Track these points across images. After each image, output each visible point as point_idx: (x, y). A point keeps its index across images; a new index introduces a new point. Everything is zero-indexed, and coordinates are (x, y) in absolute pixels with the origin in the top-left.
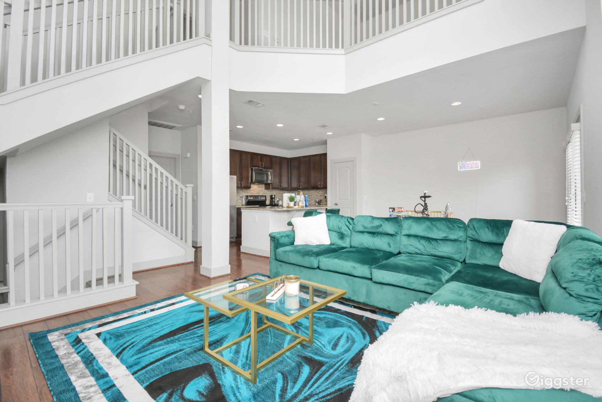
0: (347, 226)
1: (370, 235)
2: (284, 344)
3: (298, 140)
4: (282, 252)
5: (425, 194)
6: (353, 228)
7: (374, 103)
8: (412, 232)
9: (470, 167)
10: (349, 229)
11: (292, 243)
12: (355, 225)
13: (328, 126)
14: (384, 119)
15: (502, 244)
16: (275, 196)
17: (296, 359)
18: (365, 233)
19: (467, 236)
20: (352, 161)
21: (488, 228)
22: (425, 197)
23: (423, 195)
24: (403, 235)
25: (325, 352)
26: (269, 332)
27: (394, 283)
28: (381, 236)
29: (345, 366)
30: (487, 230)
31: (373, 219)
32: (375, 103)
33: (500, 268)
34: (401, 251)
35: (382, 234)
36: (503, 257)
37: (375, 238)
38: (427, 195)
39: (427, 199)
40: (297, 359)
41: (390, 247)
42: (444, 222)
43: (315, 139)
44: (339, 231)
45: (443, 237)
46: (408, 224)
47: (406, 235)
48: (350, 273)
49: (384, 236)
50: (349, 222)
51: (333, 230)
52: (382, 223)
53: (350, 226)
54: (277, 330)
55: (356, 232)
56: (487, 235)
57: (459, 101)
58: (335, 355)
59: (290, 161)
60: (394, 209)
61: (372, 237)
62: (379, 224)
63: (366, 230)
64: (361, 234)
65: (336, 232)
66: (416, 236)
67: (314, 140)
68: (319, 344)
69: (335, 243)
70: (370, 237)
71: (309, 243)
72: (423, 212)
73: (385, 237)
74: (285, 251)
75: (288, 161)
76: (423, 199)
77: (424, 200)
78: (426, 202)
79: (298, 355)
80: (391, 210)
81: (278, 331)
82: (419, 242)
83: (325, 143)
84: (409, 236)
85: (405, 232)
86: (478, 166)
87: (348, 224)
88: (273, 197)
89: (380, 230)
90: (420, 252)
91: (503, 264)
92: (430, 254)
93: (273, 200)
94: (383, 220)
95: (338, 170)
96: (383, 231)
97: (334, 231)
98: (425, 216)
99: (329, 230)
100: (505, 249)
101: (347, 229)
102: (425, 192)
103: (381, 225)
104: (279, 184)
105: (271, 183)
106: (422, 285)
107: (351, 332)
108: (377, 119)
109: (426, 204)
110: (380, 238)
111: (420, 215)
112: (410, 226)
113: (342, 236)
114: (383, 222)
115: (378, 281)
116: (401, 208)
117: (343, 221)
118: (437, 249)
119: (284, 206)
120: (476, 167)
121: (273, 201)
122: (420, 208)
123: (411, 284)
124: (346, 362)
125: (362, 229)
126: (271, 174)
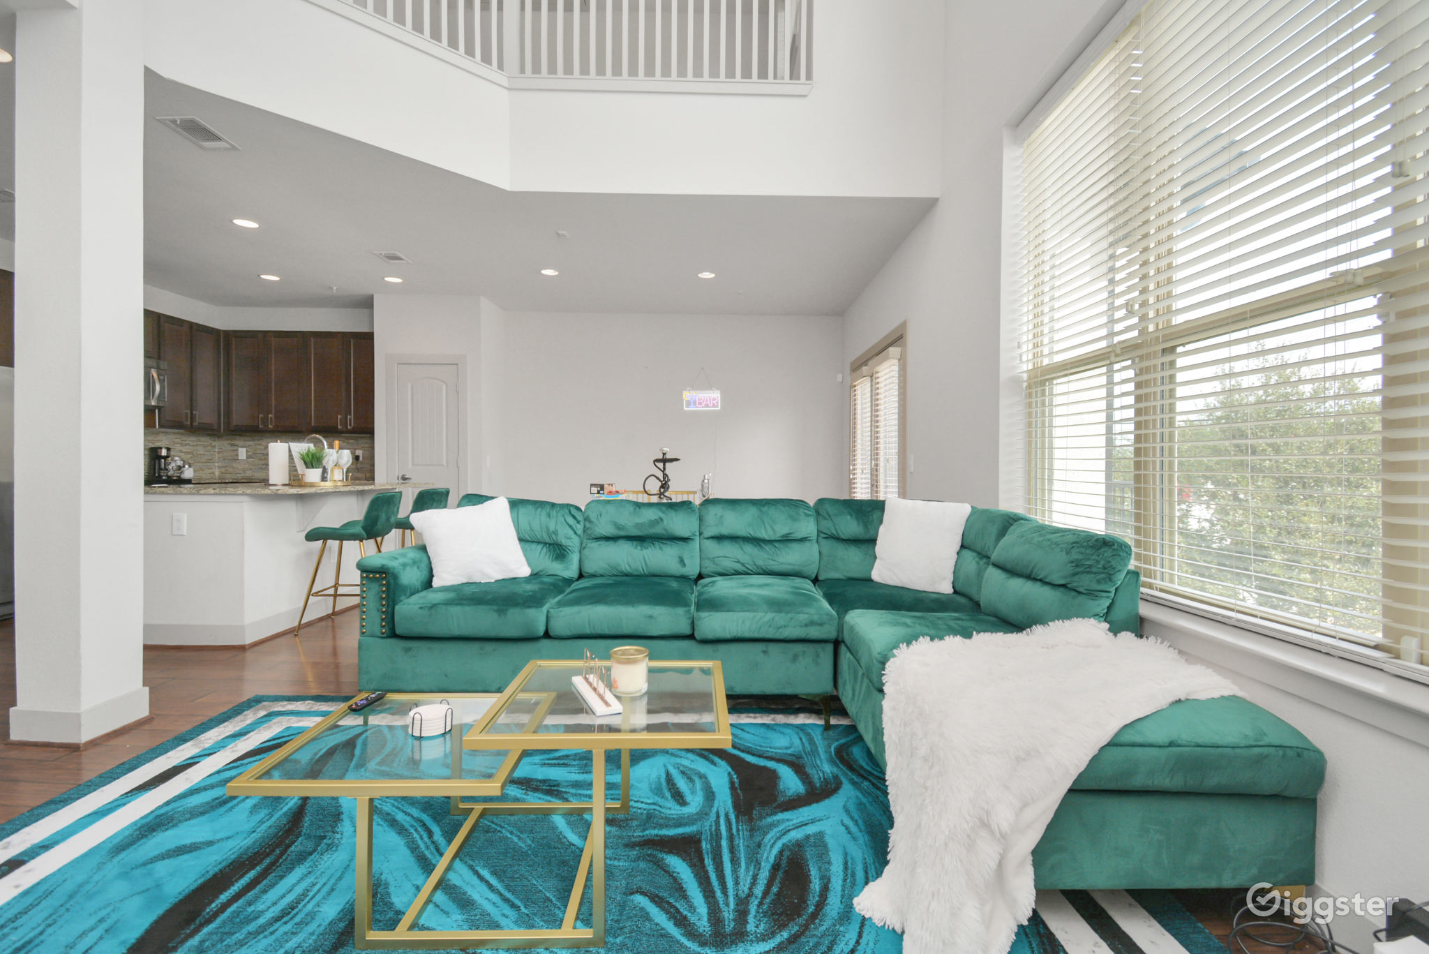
0: (571, 526)
1: (635, 543)
2: (565, 837)
3: (277, 279)
4: (421, 608)
5: (664, 454)
6: (584, 531)
7: (560, 232)
8: (725, 531)
9: (703, 405)
10: (575, 533)
11: (428, 584)
12: (590, 522)
13: (402, 259)
14: (556, 273)
15: (873, 541)
16: (168, 449)
17: (630, 853)
18: (621, 542)
19: (818, 531)
20: (455, 364)
21: (851, 515)
22: (665, 461)
23: (661, 457)
24: (707, 538)
25: (674, 816)
26: (493, 826)
27: (747, 635)
28: (661, 545)
29: (737, 822)
30: (849, 517)
31: (640, 508)
32: (564, 232)
33: (872, 581)
34: (704, 571)
35: (662, 539)
36: (877, 561)
37: (647, 548)
38: (668, 456)
39: (667, 465)
40: (635, 853)
41: (684, 565)
42: (782, 508)
43: (335, 288)
44: (548, 540)
45: (783, 536)
46: (716, 515)
47: (712, 538)
48: (639, 632)
49: (669, 542)
50: (574, 517)
51: (530, 539)
52: (661, 515)
53: (578, 525)
54: (511, 815)
55: (597, 539)
56: (849, 526)
57: (712, 272)
58: (697, 813)
59: (226, 340)
60: (602, 487)
61: (639, 548)
62: (656, 517)
63: (622, 533)
64: (611, 543)
65: (539, 543)
66: (733, 538)
67: (331, 288)
68: (639, 805)
69: (541, 571)
70: (636, 548)
71: (478, 578)
72: (661, 495)
73: (671, 545)
74: (434, 606)
75: (218, 341)
76: (660, 465)
77: (661, 467)
78: (667, 472)
79: (626, 846)
80: (595, 490)
81: (516, 818)
82: (742, 549)
83: (367, 303)
84: (720, 538)
85: (710, 532)
86: (717, 403)
87: (571, 520)
88: (164, 452)
89: (658, 530)
90: (744, 569)
91: (876, 575)
92: (761, 572)
93: (160, 465)
94: (664, 508)
95: (410, 385)
96: (664, 532)
97: (533, 542)
98: (665, 501)
99: (521, 540)
100: (879, 548)
101: (571, 532)
102: (665, 449)
103: (661, 519)
104: (189, 412)
105: (160, 408)
106: (801, 626)
107: (678, 760)
108: (540, 271)
109: (665, 475)
110: (661, 549)
111: (655, 499)
112: (721, 520)
113: (559, 551)
114: (663, 512)
115: (710, 636)
116: (612, 485)
117: (560, 514)
118: (776, 559)
119: (271, 482)
120: (714, 406)
121: (160, 469)
122: (654, 486)
123: (781, 630)
124: (732, 817)
125: (609, 530)
126: (159, 375)
